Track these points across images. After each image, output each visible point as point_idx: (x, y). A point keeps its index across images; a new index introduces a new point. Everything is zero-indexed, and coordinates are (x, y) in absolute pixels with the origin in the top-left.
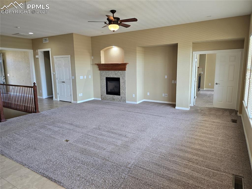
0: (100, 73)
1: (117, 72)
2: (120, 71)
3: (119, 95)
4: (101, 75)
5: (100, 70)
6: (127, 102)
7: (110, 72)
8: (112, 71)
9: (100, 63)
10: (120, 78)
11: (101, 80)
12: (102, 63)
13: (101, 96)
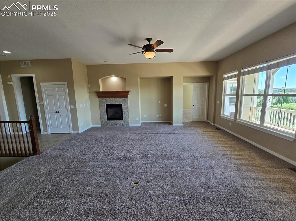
0: (99, 101)
1: (118, 99)
2: (122, 98)
3: (122, 119)
4: (100, 103)
5: (99, 97)
6: (130, 125)
7: (111, 99)
8: (114, 98)
9: (99, 91)
10: (122, 104)
11: (100, 107)
12: (101, 91)
13: (101, 122)
